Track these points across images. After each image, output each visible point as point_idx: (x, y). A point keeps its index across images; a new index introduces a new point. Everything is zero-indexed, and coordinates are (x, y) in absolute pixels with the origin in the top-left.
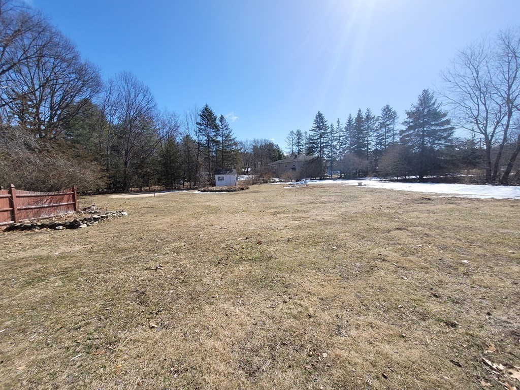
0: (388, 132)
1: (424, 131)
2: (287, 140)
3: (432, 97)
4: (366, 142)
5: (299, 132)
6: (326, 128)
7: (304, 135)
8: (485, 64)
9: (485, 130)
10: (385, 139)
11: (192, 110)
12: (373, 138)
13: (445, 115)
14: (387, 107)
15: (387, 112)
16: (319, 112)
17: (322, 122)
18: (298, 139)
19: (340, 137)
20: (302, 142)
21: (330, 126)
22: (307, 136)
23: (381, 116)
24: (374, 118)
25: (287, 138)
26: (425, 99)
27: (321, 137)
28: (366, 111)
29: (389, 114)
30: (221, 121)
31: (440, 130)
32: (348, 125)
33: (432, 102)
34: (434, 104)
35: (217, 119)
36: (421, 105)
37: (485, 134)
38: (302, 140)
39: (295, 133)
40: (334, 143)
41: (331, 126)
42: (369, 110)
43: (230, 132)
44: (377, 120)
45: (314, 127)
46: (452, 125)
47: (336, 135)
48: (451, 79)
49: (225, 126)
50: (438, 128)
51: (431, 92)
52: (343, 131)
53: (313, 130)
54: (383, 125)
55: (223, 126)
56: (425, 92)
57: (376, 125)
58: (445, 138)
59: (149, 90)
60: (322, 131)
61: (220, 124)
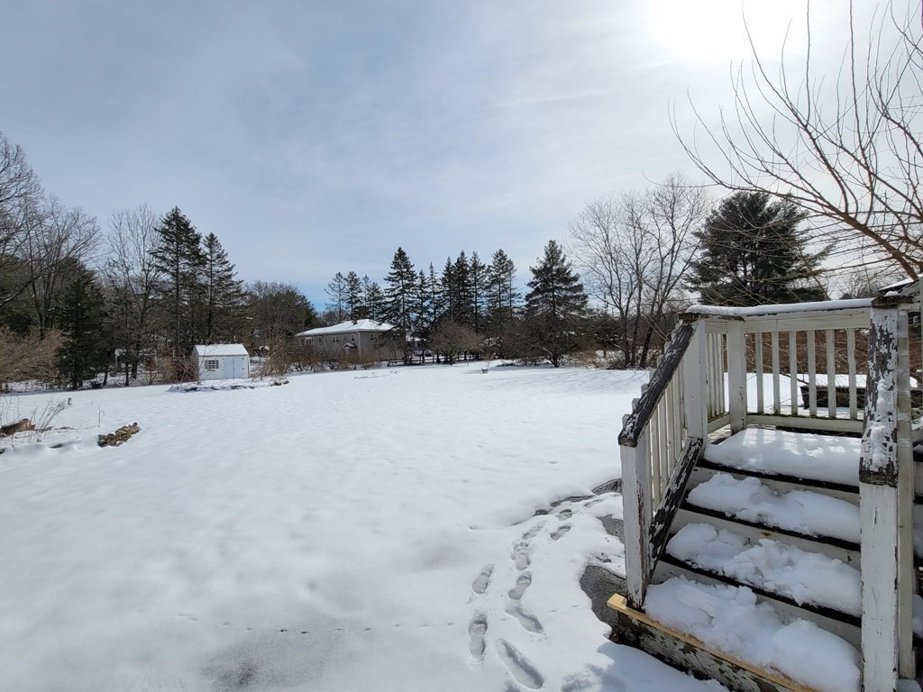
0: (503, 291)
1: (554, 296)
2: (330, 290)
3: (560, 252)
4: (473, 305)
5: (352, 275)
6: (412, 276)
7: (363, 282)
8: (613, 225)
9: (620, 304)
10: (500, 301)
11: (135, 215)
12: (484, 299)
13: (575, 279)
14: (501, 253)
15: (500, 260)
16: (400, 249)
17: (406, 266)
18: (352, 289)
19: (435, 293)
20: (359, 295)
21: (418, 275)
22: (369, 284)
23: (492, 265)
24: (483, 267)
25: (329, 285)
26: (553, 253)
27: (403, 292)
28: (472, 255)
29: (503, 263)
30: (210, 246)
31: (572, 297)
32: (446, 275)
33: (561, 258)
34: (563, 260)
35: (201, 240)
36: (549, 260)
37: (620, 308)
38: (360, 292)
39: (346, 277)
40: (426, 304)
41: (421, 274)
42: (475, 255)
43: (229, 270)
44: (488, 271)
45: (392, 274)
46: (585, 292)
47: (429, 290)
48: (582, 236)
49: (219, 257)
50: (569, 294)
51: (557, 243)
52: (439, 285)
53: (389, 279)
54: (496, 280)
55: (215, 255)
56: (552, 243)
57: (487, 279)
58: (578, 308)
59: (20, 157)
60: (406, 282)
61: (207, 250)
